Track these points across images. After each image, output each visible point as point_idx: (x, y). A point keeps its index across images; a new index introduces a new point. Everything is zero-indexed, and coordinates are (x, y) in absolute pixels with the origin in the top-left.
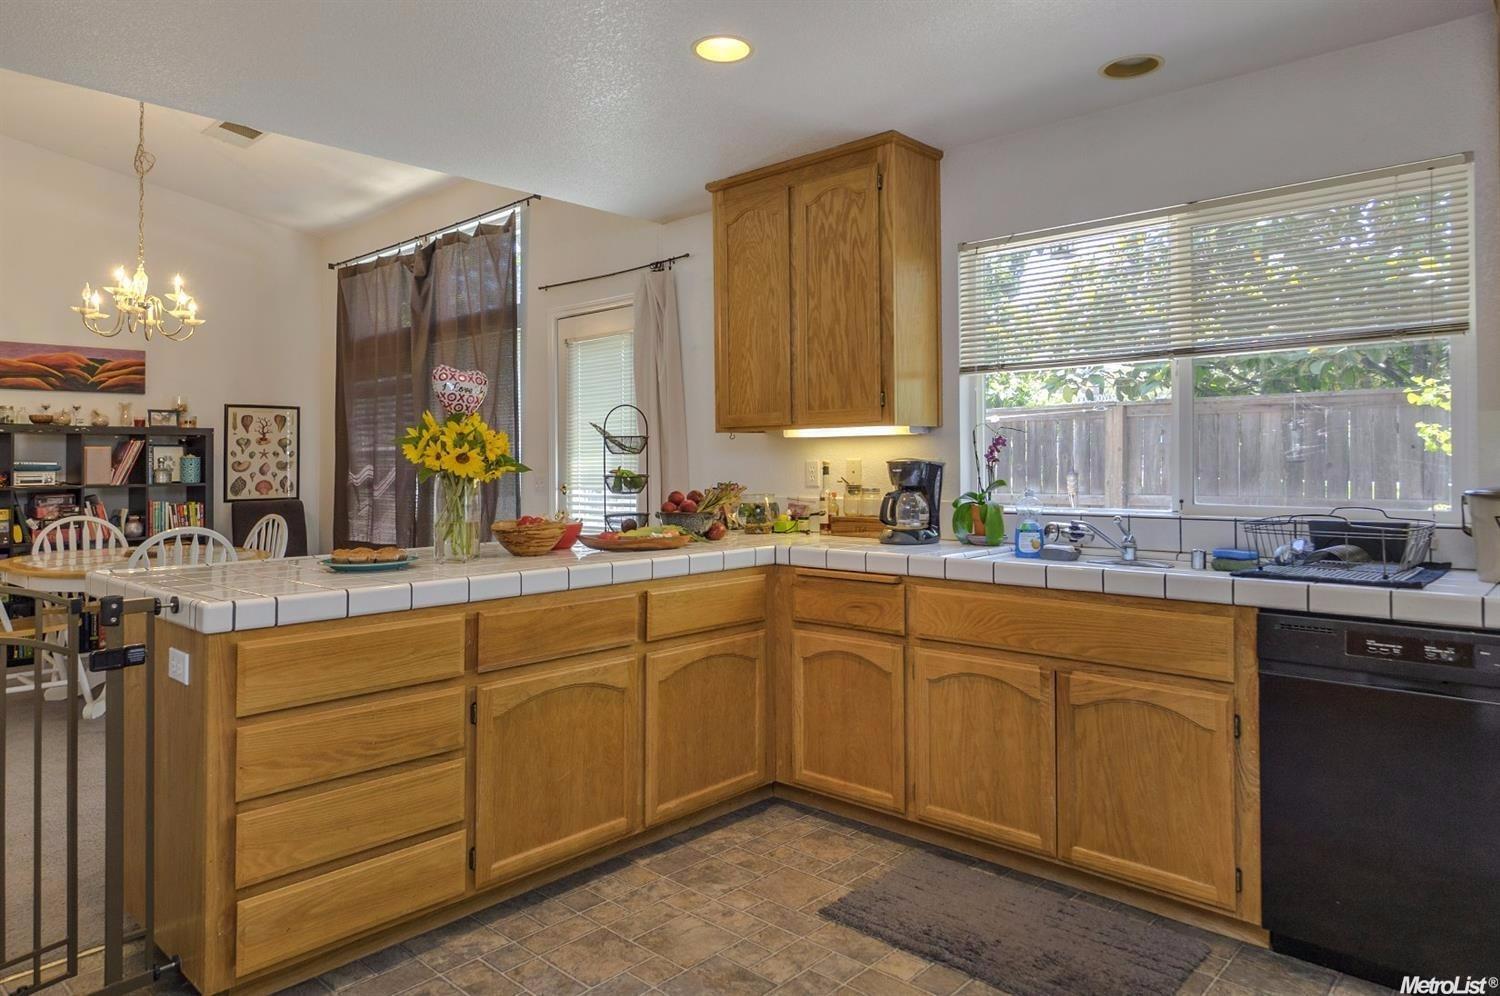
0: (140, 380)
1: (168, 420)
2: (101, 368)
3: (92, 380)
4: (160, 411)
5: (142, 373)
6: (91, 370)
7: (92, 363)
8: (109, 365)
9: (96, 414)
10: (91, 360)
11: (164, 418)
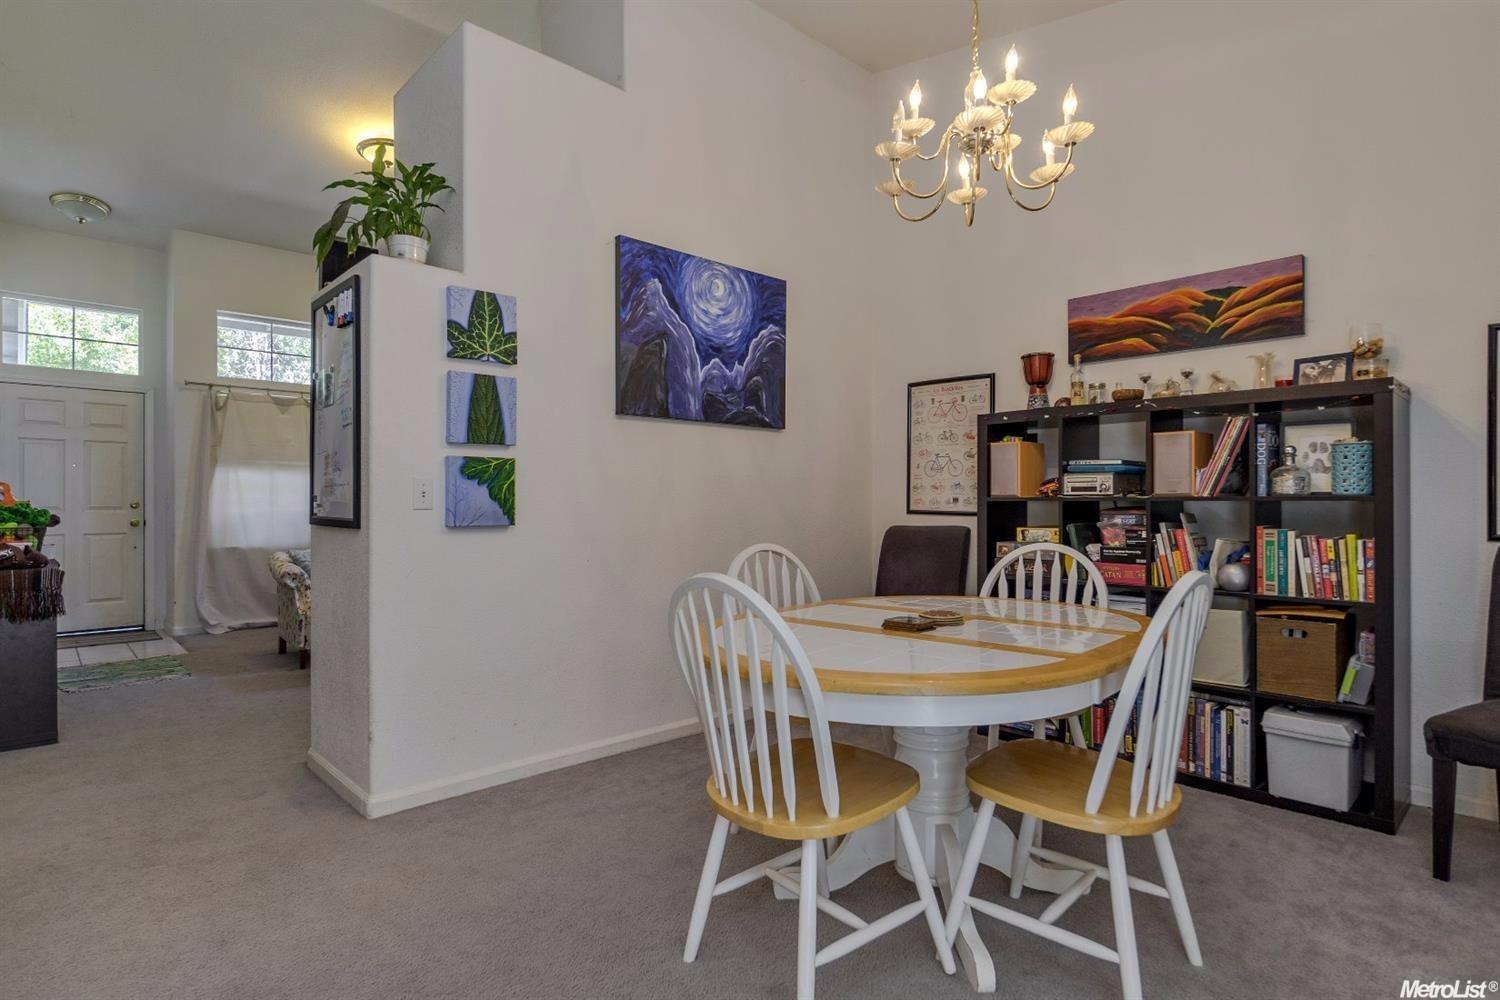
0: (1297, 307)
1: (1332, 372)
2: (1226, 302)
3: (1213, 325)
4: (1316, 360)
5: (1300, 295)
6: (1210, 309)
7: (1212, 298)
8: (1239, 295)
9: (1217, 379)
10: (1210, 292)
11: (1325, 371)
